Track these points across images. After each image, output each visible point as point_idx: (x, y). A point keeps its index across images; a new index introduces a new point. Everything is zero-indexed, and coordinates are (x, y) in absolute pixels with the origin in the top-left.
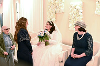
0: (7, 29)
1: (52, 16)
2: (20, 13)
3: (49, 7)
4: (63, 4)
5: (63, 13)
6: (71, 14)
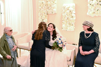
1: (44, 16)
3: (40, 7)
4: (55, 5)
5: (55, 14)
6: (63, 14)
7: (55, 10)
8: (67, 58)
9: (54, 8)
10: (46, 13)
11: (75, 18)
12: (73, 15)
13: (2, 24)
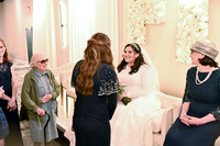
0: (43, 61)
1: (138, 30)
2: (67, 25)
3: (130, 10)
4: (162, 4)
5: (163, 24)
6: (180, 25)
7: (161, 14)
8: (154, 125)
9: (158, 10)
10: (143, 23)
11: (206, 34)
12: (203, 25)
13: (64, 47)
